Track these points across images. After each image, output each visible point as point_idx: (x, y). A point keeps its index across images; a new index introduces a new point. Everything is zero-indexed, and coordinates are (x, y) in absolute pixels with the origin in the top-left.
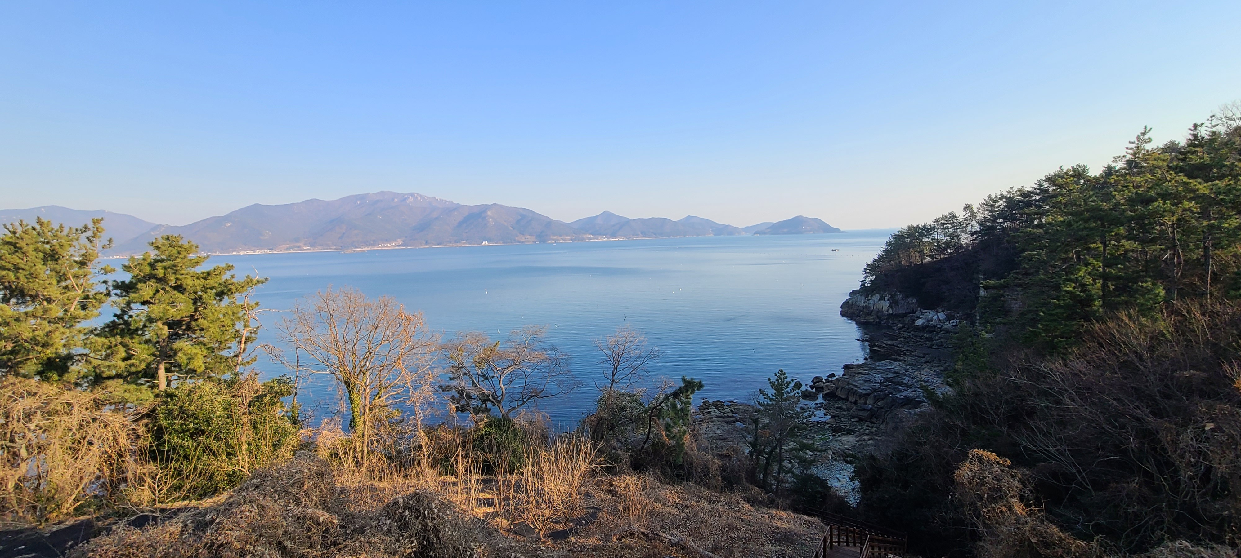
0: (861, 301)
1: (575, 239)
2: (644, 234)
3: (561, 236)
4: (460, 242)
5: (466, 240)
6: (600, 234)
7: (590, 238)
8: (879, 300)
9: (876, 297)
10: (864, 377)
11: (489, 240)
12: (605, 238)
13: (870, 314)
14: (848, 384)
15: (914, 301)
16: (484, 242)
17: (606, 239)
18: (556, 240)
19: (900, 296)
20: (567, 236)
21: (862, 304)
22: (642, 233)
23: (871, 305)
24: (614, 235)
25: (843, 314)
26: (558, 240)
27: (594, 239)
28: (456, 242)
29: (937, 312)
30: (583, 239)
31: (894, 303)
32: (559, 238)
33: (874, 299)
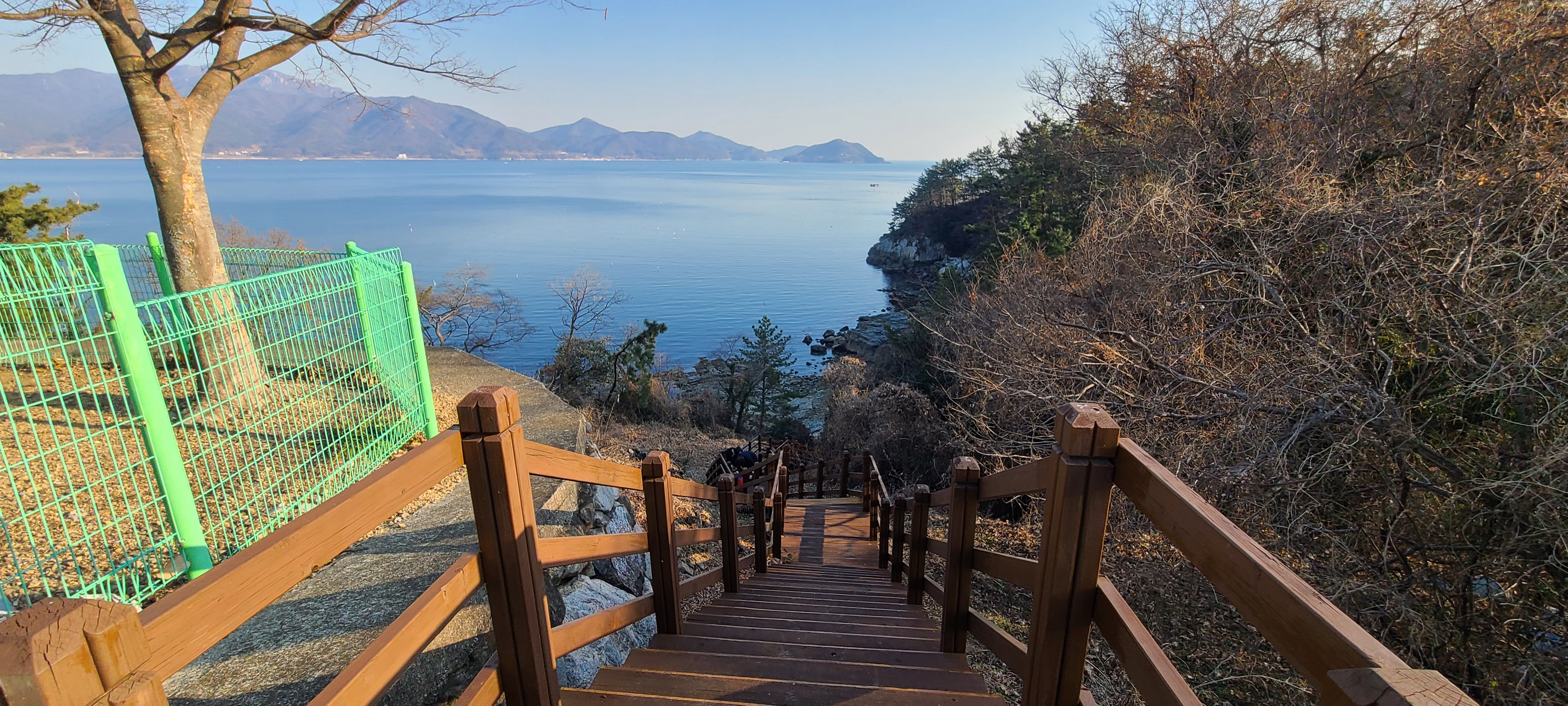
0: (889, 248)
1: (542, 157)
2: (640, 154)
3: (520, 151)
4: (360, 154)
5: (371, 151)
6: (578, 151)
7: (563, 156)
8: (907, 245)
9: (905, 242)
10: (875, 329)
11: (409, 153)
12: (585, 157)
13: (896, 261)
14: (859, 336)
15: (942, 247)
16: (400, 156)
17: (586, 159)
18: (513, 157)
19: (928, 242)
20: (529, 151)
21: (890, 250)
22: (637, 152)
23: (898, 251)
24: (598, 154)
25: (870, 261)
26: (516, 157)
27: (569, 157)
28: (354, 153)
29: (963, 260)
30: (553, 157)
31: (921, 249)
32: (517, 153)
33: (902, 244)
